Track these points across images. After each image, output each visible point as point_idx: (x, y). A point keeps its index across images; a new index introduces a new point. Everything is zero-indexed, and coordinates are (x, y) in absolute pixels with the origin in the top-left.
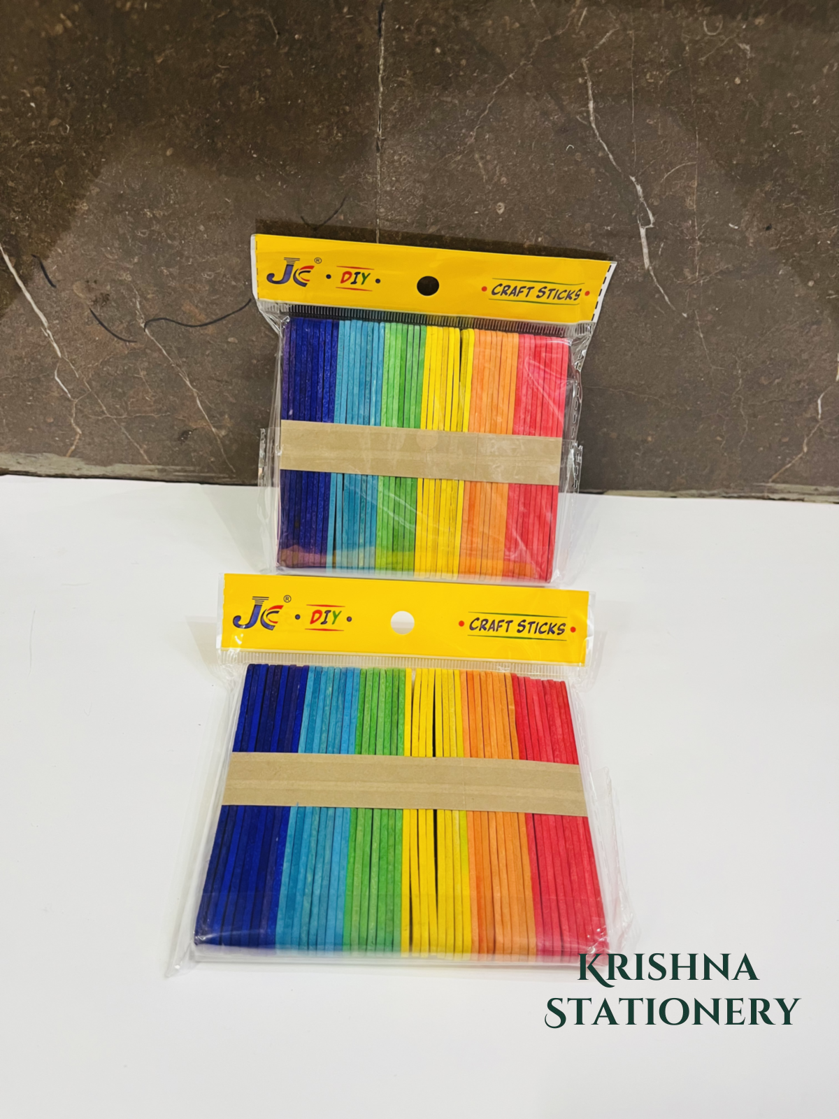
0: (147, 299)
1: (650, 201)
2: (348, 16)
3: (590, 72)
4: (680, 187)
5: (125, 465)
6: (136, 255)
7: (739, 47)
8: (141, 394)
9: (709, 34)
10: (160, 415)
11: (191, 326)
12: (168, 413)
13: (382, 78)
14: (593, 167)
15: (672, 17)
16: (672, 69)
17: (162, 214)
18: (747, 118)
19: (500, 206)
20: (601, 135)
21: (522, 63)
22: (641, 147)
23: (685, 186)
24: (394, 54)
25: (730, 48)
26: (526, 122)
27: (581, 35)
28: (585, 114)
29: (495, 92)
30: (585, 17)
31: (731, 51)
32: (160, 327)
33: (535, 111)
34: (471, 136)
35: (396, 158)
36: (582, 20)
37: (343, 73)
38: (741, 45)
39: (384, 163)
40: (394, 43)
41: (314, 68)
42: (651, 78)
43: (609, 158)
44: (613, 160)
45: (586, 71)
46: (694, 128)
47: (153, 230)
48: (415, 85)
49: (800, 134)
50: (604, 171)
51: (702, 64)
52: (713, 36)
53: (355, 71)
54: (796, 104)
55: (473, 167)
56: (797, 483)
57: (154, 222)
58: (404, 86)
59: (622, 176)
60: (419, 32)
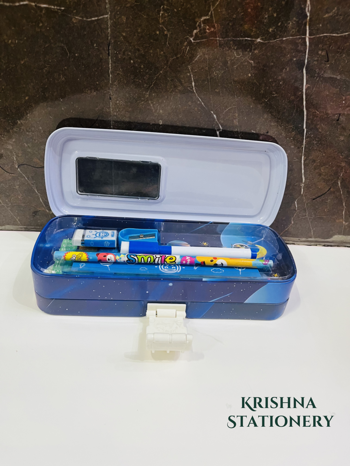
0: (18, 156)
1: (220, 121)
2: (96, 48)
3: (192, 71)
4: (231, 116)
5: (11, 226)
6: (14, 138)
7: (249, 62)
8: (16, 195)
9: (237, 57)
10: (25, 204)
11: (37, 168)
12: (28, 204)
13: (111, 72)
14: (196, 107)
15: (222, 50)
16: (223, 70)
17: (24, 122)
18: (254, 89)
19: (160, 122)
20: (198, 95)
21: (165, 67)
22: (214, 100)
23: (233, 116)
24: (115, 62)
25: (246, 62)
26: (168, 90)
27: (187, 57)
28: (191, 87)
29: (155, 78)
30: (188, 49)
31: (246, 63)
32: (24, 168)
33: (171, 85)
34: (147, 94)
35: (118, 102)
36: (187, 51)
37: (95, 69)
38: (250, 61)
39: (113, 104)
40: (115, 58)
41: (84, 67)
42: (216, 74)
43: (202, 104)
44: (203, 105)
45: (190, 71)
46: (234, 93)
47: (21, 129)
48: (124, 74)
49: (276, 96)
50: (200, 109)
51: (235, 69)
52: (239, 58)
53: (100, 69)
54: (274, 84)
55: (149, 106)
56: (291, 237)
57: (21, 125)
58: (119, 75)
59: (208, 111)
60: (124, 54)
